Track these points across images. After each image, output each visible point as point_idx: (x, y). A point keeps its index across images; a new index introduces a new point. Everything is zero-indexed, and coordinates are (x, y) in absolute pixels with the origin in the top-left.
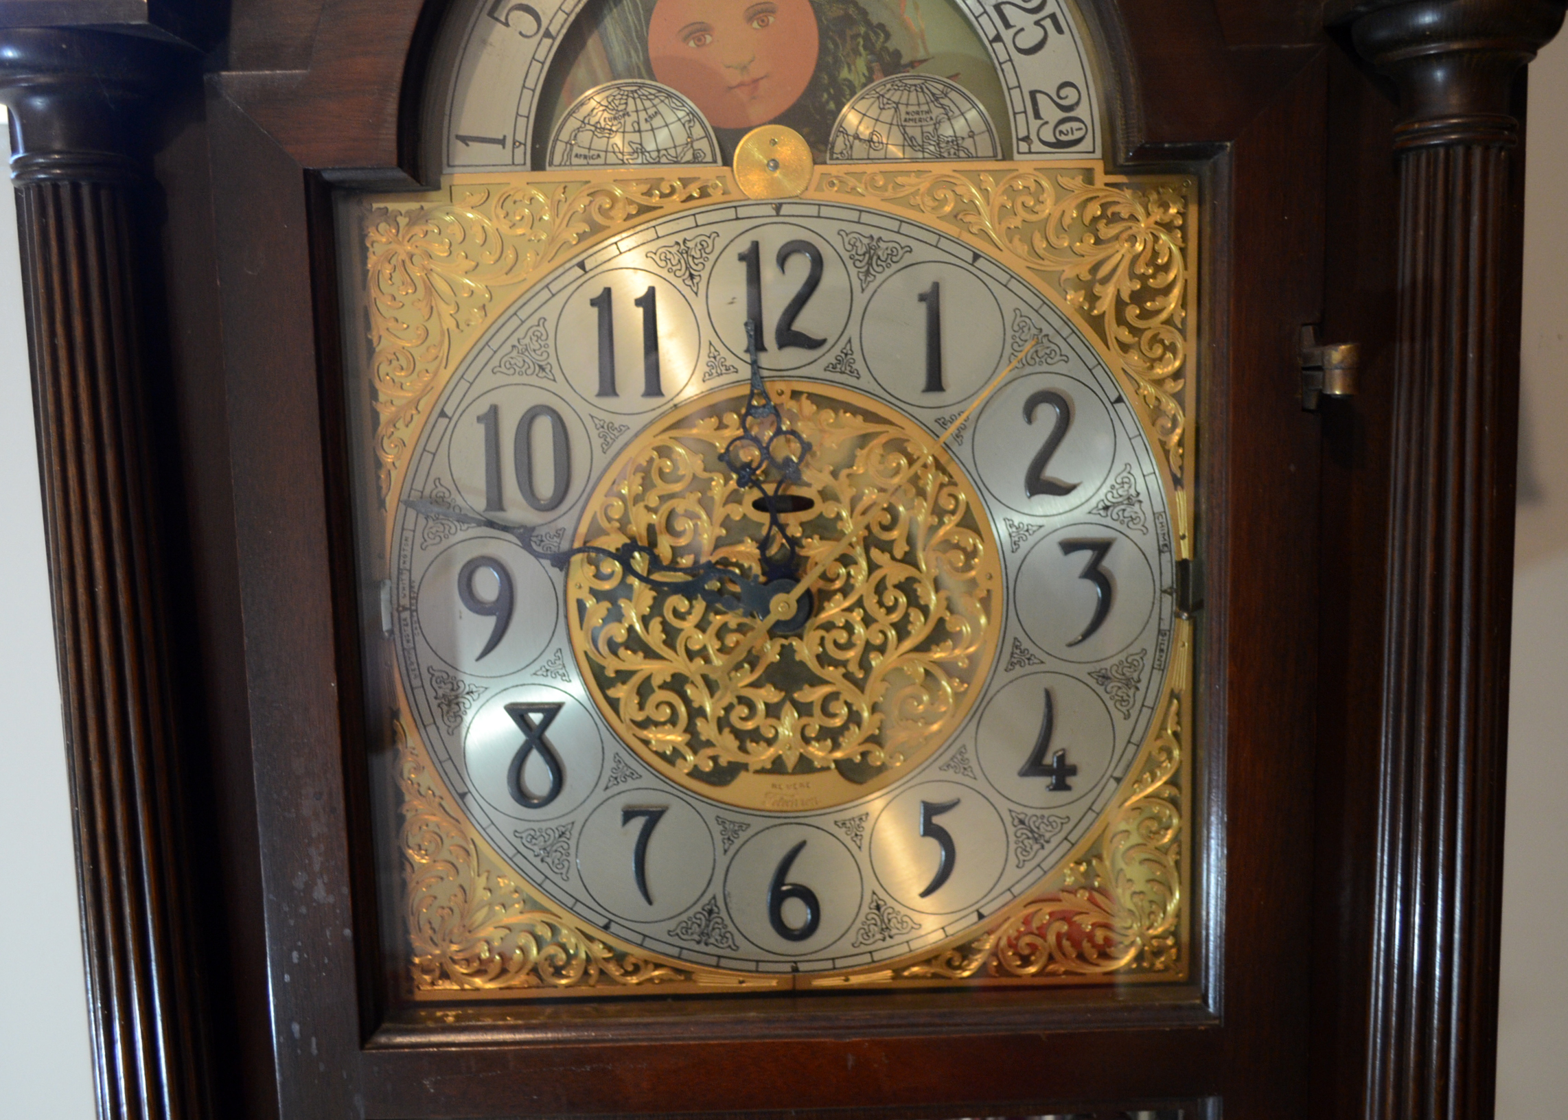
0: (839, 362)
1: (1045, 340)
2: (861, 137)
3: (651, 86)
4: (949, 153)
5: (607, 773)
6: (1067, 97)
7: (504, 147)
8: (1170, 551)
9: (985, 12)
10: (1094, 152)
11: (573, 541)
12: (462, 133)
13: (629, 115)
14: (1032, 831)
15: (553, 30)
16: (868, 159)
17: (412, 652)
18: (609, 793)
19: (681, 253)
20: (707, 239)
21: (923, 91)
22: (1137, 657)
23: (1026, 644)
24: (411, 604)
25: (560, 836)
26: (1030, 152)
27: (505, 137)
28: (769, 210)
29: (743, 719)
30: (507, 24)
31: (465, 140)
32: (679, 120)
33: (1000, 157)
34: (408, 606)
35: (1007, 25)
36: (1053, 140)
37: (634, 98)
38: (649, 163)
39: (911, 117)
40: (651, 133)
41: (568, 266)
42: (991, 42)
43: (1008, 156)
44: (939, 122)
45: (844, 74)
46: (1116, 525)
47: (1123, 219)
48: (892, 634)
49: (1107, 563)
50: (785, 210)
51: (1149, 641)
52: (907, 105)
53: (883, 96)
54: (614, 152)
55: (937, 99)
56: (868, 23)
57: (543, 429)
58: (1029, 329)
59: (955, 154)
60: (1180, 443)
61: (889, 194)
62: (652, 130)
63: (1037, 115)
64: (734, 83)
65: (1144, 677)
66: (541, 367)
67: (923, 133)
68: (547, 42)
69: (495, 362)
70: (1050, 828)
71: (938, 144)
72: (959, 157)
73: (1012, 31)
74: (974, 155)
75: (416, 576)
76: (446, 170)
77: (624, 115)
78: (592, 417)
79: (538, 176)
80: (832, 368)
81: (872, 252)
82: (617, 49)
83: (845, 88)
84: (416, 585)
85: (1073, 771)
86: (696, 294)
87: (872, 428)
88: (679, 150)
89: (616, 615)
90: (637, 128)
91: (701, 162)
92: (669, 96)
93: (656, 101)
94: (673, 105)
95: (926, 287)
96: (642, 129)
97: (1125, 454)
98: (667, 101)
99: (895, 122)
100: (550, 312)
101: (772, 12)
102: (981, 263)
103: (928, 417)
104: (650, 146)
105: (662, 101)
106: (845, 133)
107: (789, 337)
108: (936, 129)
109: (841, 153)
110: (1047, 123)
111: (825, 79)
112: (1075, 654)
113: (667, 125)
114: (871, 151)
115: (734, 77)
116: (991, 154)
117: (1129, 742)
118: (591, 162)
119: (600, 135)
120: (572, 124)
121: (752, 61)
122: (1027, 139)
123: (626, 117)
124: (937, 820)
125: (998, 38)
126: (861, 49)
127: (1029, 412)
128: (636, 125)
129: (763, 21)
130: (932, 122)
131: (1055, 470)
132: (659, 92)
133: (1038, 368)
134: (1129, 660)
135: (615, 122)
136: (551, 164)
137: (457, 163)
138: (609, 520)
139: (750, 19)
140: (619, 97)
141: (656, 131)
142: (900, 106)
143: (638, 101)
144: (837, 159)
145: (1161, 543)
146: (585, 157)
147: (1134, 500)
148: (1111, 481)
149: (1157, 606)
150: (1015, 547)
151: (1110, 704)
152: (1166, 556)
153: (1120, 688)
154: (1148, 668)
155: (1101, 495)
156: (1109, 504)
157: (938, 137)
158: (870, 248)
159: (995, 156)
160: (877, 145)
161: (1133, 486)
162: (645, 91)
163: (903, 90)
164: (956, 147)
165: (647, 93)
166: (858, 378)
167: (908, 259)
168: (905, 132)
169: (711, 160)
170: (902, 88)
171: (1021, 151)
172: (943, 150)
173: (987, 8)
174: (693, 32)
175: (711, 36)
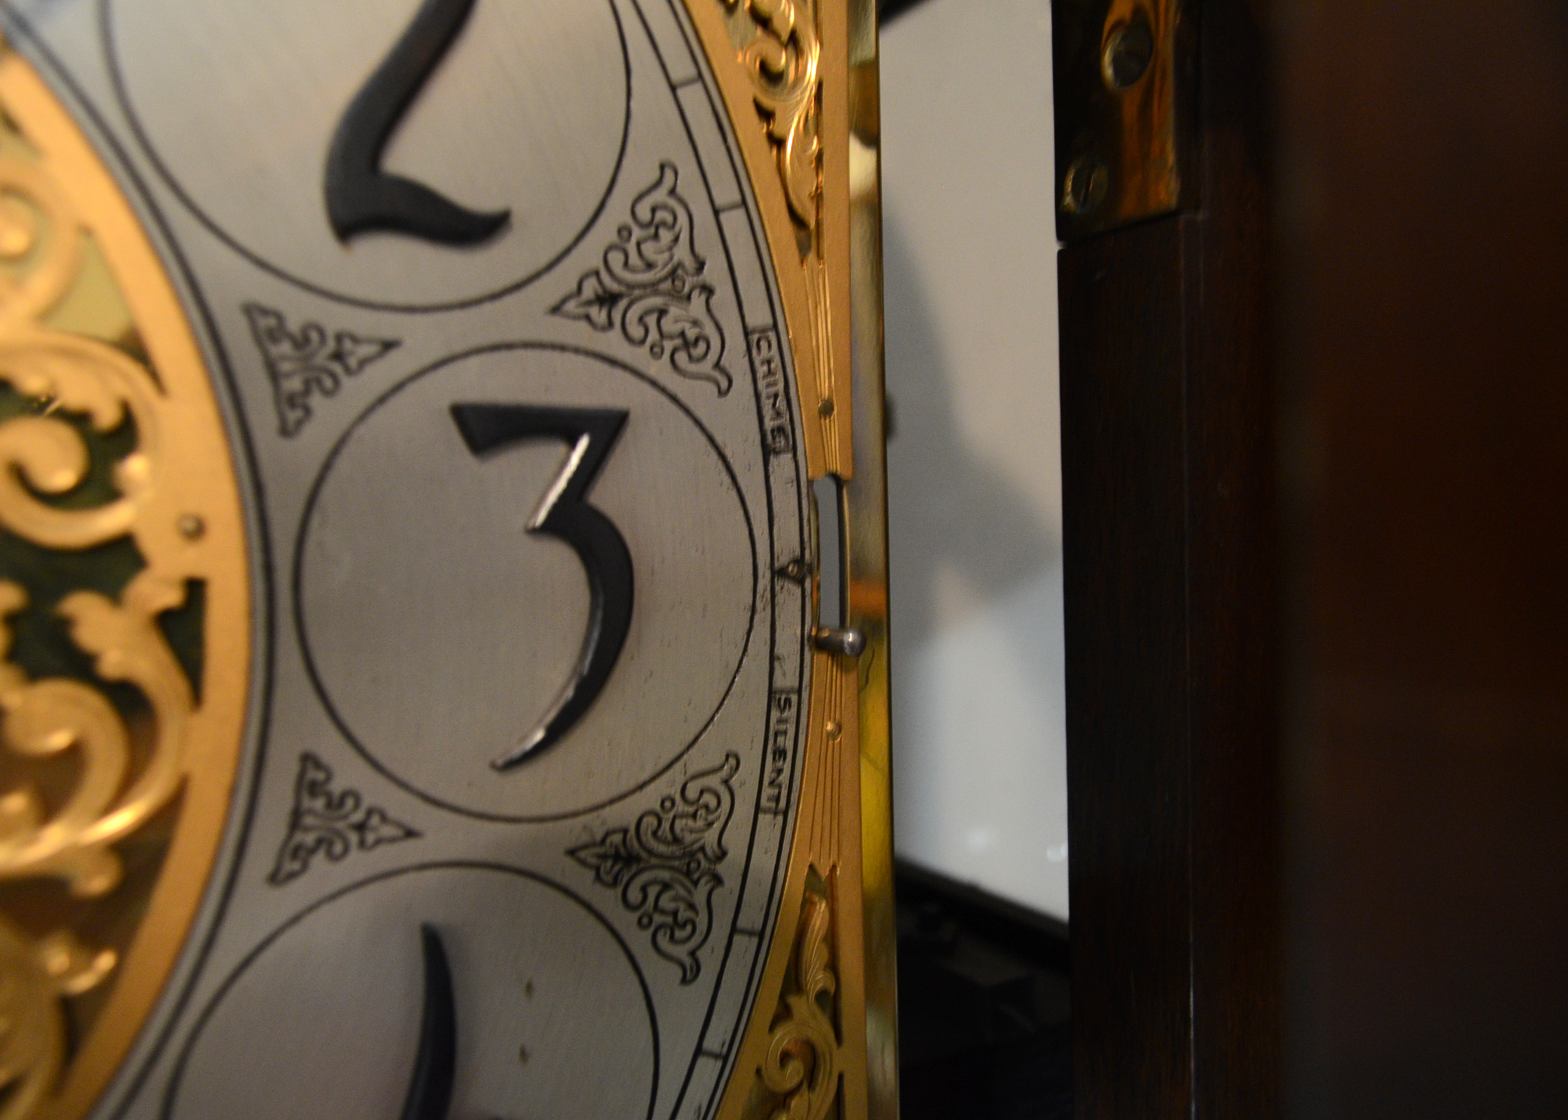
8: (795, 449)
22: (714, 781)
23: (349, 774)
46: (638, 358)
51: (742, 727)
65: (735, 840)
97: (658, 135)
117: (699, 1051)
131: (426, 151)
134: (692, 793)
145: (769, 424)
147: (690, 281)
148: (617, 212)
149: (763, 617)
150: (293, 416)
151: (639, 941)
152: (782, 465)
153: (666, 886)
154: (744, 810)
155: (589, 255)
156: (613, 286)
161: (684, 238)
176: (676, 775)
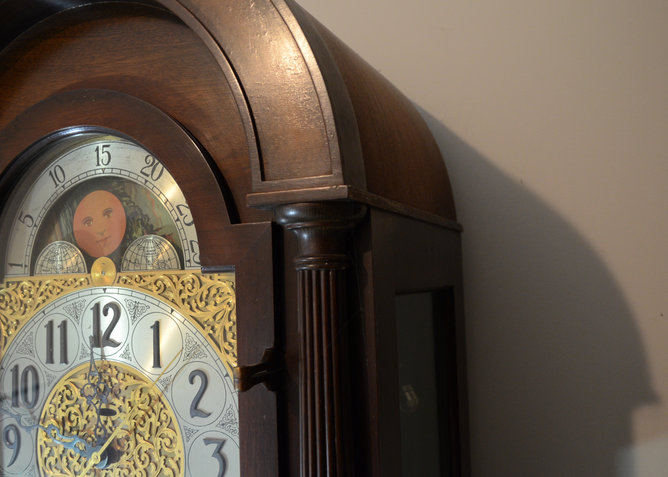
0: (125, 353)
1: (198, 347)
2: (132, 261)
3: (66, 244)
4: (162, 267)
7: (22, 268)
9: (173, 209)
11: (39, 421)
12: (11, 262)
15: (37, 224)
16: (134, 270)
19: (74, 308)
20: (82, 302)
21: (153, 242)
26: (191, 266)
27: (22, 264)
28: (102, 291)
30: (24, 222)
31: (12, 265)
32: (74, 256)
33: (180, 268)
35: (181, 214)
37: (60, 248)
38: (65, 273)
39: (149, 253)
41: (40, 312)
42: (176, 221)
43: (183, 268)
44: (158, 255)
45: (134, 234)
46: (227, 433)
47: (226, 295)
49: (224, 450)
50: (107, 291)
52: (148, 248)
53: (139, 244)
54: (54, 269)
55: (158, 245)
56: (142, 214)
57: (30, 375)
58: (192, 342)
59: (164, 267)
61: (142, 284)
62: (66, 260)
63: (193, 251)
64: (99, 240)
66: (31, 351)
67: (153, 259)
68: (35, 228)
69: (17, 349)
71: (158, 264)
72: (165, 269)
73: (183, 216)
74: (171, 268)
76: (6, 276)
78: (45, 372)
79: (32, 279)
80: (122, 356)
81: (136, 308)
82: (64, 228)
86: (78, 324)
87: (136, 382)
88: (74, 267)
90: (61, 260)
91: (80, 272)
92: (71, 247)
93: (67, 249)
94: (72, 250)
95: (154, 323)
96: (63, 260)
97: (230, 401)
98: (70, 249)
99: (143, 255)
100: (34, 330)
101: (111, 211)
102: (174, 313)
103: (155, 378)
104: (65, 267)
105: (69, 249)
106: (127, 260)
107: (108, 341)
108: (157, 257)
109: (126, 268)
110: (196, 254)
113: (70, 258)
114: (135, 267)
115: (99, 237)
116: (177, 268)
118: (47, 272)
119: (50, 262)
120: (42, 258)
121: (104, 231)
122: (189, 261)
123: (58, 255)
126: (140, 224)
127: (192, 379)
128: (61, 258)
129: (108, 215)
130: (156, 255)
131: (202, 406)
132: (68, 245)
133: (195, 360)
135: (55, 257)
136: (36, 274)
137: (8, 274)
138: (51, 414)
139: (104, 215)
140: (56, 248)
142: (145, 248)
143: (61, 249)
144: (124, 270)
146: (46, 271)
147: (234, 422)
148: (224, 412)
150: (188, 439)
155: (220, 419)
156: (224, 423)
157: (158, 261)
158: (135, 306)
159: (178, 268)
160: (137, 264)
161: (233, 415)
162: (63, 245)
163: (146, 242)
164: (164, 265)
165: (64, 246)
166: (131, 361)
167: (148, 311)
168: (147, 259)
169: (84, 271)
170: (145, 241)
171: (187, 266)
172: (160, 266)
173: (174, 207)
174: (87, 221)
175: (92, 222)
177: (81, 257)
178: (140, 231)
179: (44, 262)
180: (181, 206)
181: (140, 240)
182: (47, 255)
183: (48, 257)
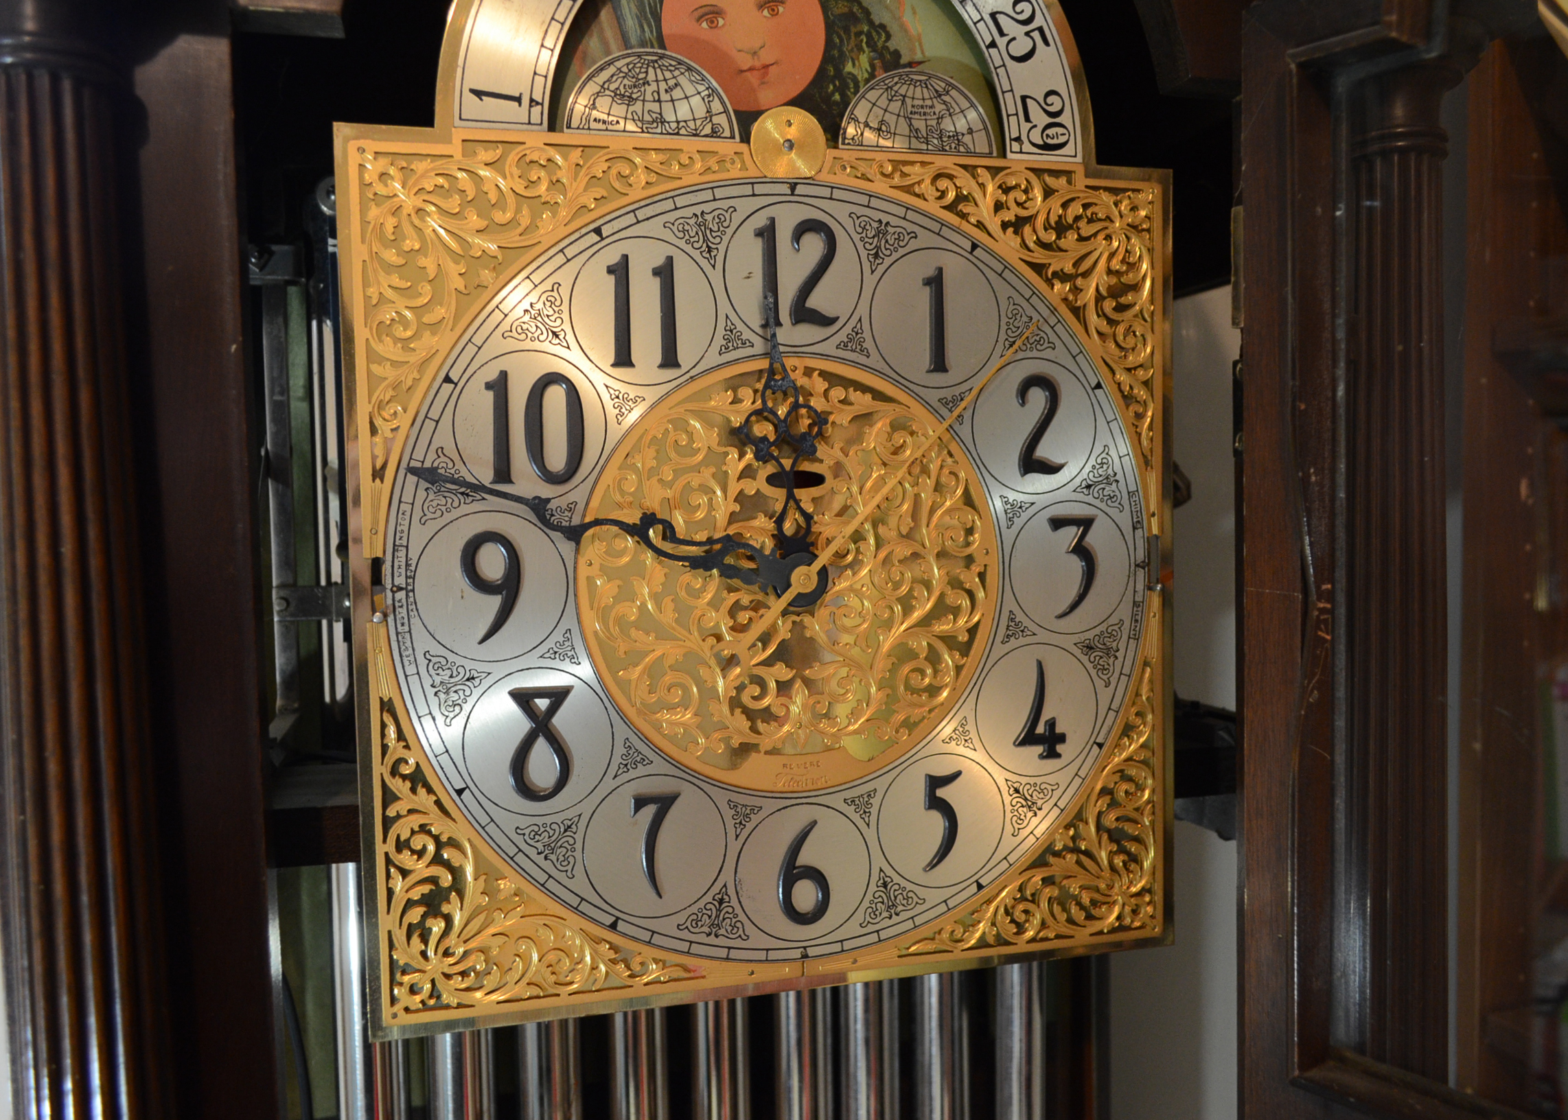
0: (851, 340)
1: (1035, 328)
2: (871, 125)
4: (951, 148)
5: (617, 760)
6: (1052, 104)
7: (520, 105)
8: (1143, 528)
9: (982, 19)
10: (1075, 156)
11: (584, 516)
12: (478, 87)
13: (649, 85)
14: (1026, 799)
16: (878, 146)
17: (407, 635)
18: (619, 780)
19: (699, 226)
20: (724, 213)
21: (927, 87)
22: (1116, 628)
23: (1020, 617)
24: (407, 584)
25: (566, 831)
26: (1021, 152)
27: (521, 94)
28: (785, 189)
29: (755, 698)
31: (480, 94)
32: (699, 93)
33: (995, 154)
34: (404, 586)
35: (1002, 34)
36: (1041, 143)
37: (654, 67)
38: (669, 134)
39: (916, 110)
40: (671, 103)
41: (584, 231)
42: (987, 47)
43: (1003, 154)
44: (942, 118)
45: (849, 68)
46: (1097, 503)
47: (1100, 220)
48: (898, 609)
49: (1089, 539)
50: (800, 189)
51: (1125, 612)
52: (913, 98)
53: (891, 88)
54: (633, 120)
55: (939, 96)
56: (871, 23)
57: (555, 397)
58: (1021, 316)
59: (955, 148)
60: (1150, 428)
61: (897, 180)
62: (672, 101)
63: (1027, 119)
64: (745, 68)
65: (1122, 646)
66: (554, 333)
67: (927, 126)
69: (503, 327)
70: (1041, 795)
71: (941, 138)
72: (959, 152)
73: (1006, 39)
74: (973, 150)
75: (414, 555)
76: (459, 124)
77: (644, 84)
78: (607, 387)
79: (555, 138)
80: (843, 346)
81: (881, 235)
82: (631, 23)
83: (849, 81)
84: (413, 563)
85: (1062, 738)
86: (714, 267)
87: (879, 406)
88: (698, 122)
89: (626, 594)
90: (657, 98)
91: (719, 137)
93: (676, 73)
94: (693, 78)
95: (931, 272)
96: (662, 99)
97: (1104, 438)
98: (687, 74)
99: (902, 114)
100: (565, 277)
102: (978, 252)
103: (933, 396)
104: (669, 116)
105: (682, 74)
106: (856, 120)
107: (803, 314)
108: (939, 124)
109: (853, 139)
110: (1035, 126)
111: (831, 71)
112: (1063, 624)
113: (687, 98)
114: (880, 139)
115: (745, 61)
116: (987, 151)
117: (1109, 709)
118: (610, 127)
119: (619, 102)
120: (592, 88)
121: (762, 47)
122: (1018, 139)
123: (646, 86)
124: (940, 793)
125: (993, 44)
126: (864, 45)
127: (1023, 393)
128: (655, 94)
129: (773, 10)
130: (935, 117)
131: (1044, 451)
132: (679, 64)
133: (1029, 354)
134: (1109, 631)
135: (635, 90)
136: (569, 127)
138: (622, 492)
139: (760, 7)
140: (639, 65)
141: (675, 102)
142: (906, 99)
143: (658, 71)
144: (849, 144)
145: (1135, 520)
146: (604, 122)
147: (1112, 479)
148: (1092, 462)
149: (1132, 579)
150: (1010, 523)
151: (1093, 672)
152: (1139, 532)
153: (1101, 657)
154: (1125, 637)
155: (1084, 475)
156: (1091, 483)
157: (941, 131)
158: (879, 232)
159: (991, 153)
160: (885, 134)
161: (1111, 467)
162: (666, 62)
163: (909, 85)
164: (956, 142)
165: (667, 64)
166: (868, 357)
167: (914, 244)
168: (911, 124)
169: (729, 136)
170: (908, 83)
171: (1013, 150)
172: (945, 144)
173: (984, 15)
174: (706, 14)
175: (724, 19)
176: (1105, 625)
177: (720, 99)
178: (864, 60)
179: (599, 98)
180: (1002, 16)
181: (893, 77)
182: (608, 80)
183: (613, 87)
